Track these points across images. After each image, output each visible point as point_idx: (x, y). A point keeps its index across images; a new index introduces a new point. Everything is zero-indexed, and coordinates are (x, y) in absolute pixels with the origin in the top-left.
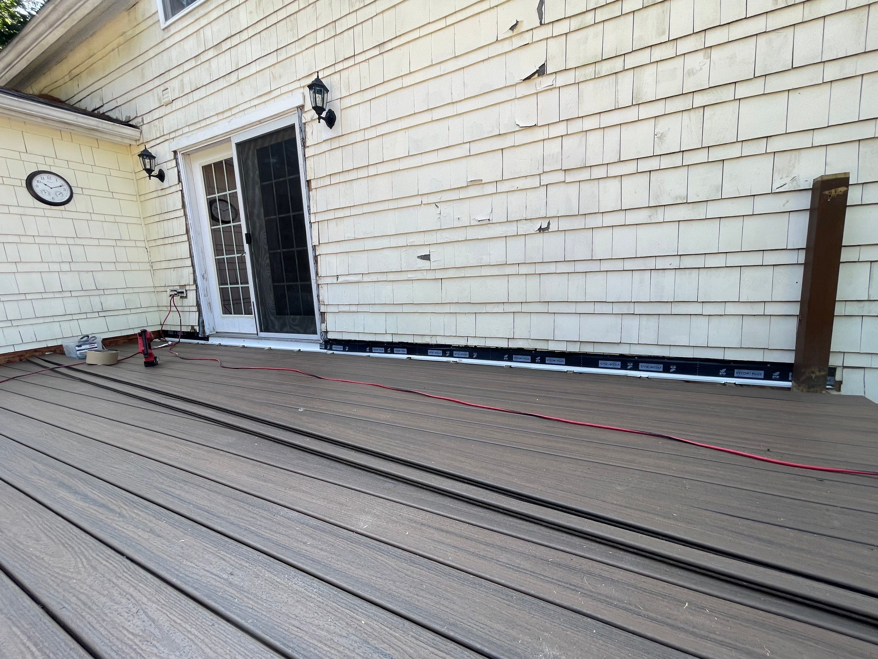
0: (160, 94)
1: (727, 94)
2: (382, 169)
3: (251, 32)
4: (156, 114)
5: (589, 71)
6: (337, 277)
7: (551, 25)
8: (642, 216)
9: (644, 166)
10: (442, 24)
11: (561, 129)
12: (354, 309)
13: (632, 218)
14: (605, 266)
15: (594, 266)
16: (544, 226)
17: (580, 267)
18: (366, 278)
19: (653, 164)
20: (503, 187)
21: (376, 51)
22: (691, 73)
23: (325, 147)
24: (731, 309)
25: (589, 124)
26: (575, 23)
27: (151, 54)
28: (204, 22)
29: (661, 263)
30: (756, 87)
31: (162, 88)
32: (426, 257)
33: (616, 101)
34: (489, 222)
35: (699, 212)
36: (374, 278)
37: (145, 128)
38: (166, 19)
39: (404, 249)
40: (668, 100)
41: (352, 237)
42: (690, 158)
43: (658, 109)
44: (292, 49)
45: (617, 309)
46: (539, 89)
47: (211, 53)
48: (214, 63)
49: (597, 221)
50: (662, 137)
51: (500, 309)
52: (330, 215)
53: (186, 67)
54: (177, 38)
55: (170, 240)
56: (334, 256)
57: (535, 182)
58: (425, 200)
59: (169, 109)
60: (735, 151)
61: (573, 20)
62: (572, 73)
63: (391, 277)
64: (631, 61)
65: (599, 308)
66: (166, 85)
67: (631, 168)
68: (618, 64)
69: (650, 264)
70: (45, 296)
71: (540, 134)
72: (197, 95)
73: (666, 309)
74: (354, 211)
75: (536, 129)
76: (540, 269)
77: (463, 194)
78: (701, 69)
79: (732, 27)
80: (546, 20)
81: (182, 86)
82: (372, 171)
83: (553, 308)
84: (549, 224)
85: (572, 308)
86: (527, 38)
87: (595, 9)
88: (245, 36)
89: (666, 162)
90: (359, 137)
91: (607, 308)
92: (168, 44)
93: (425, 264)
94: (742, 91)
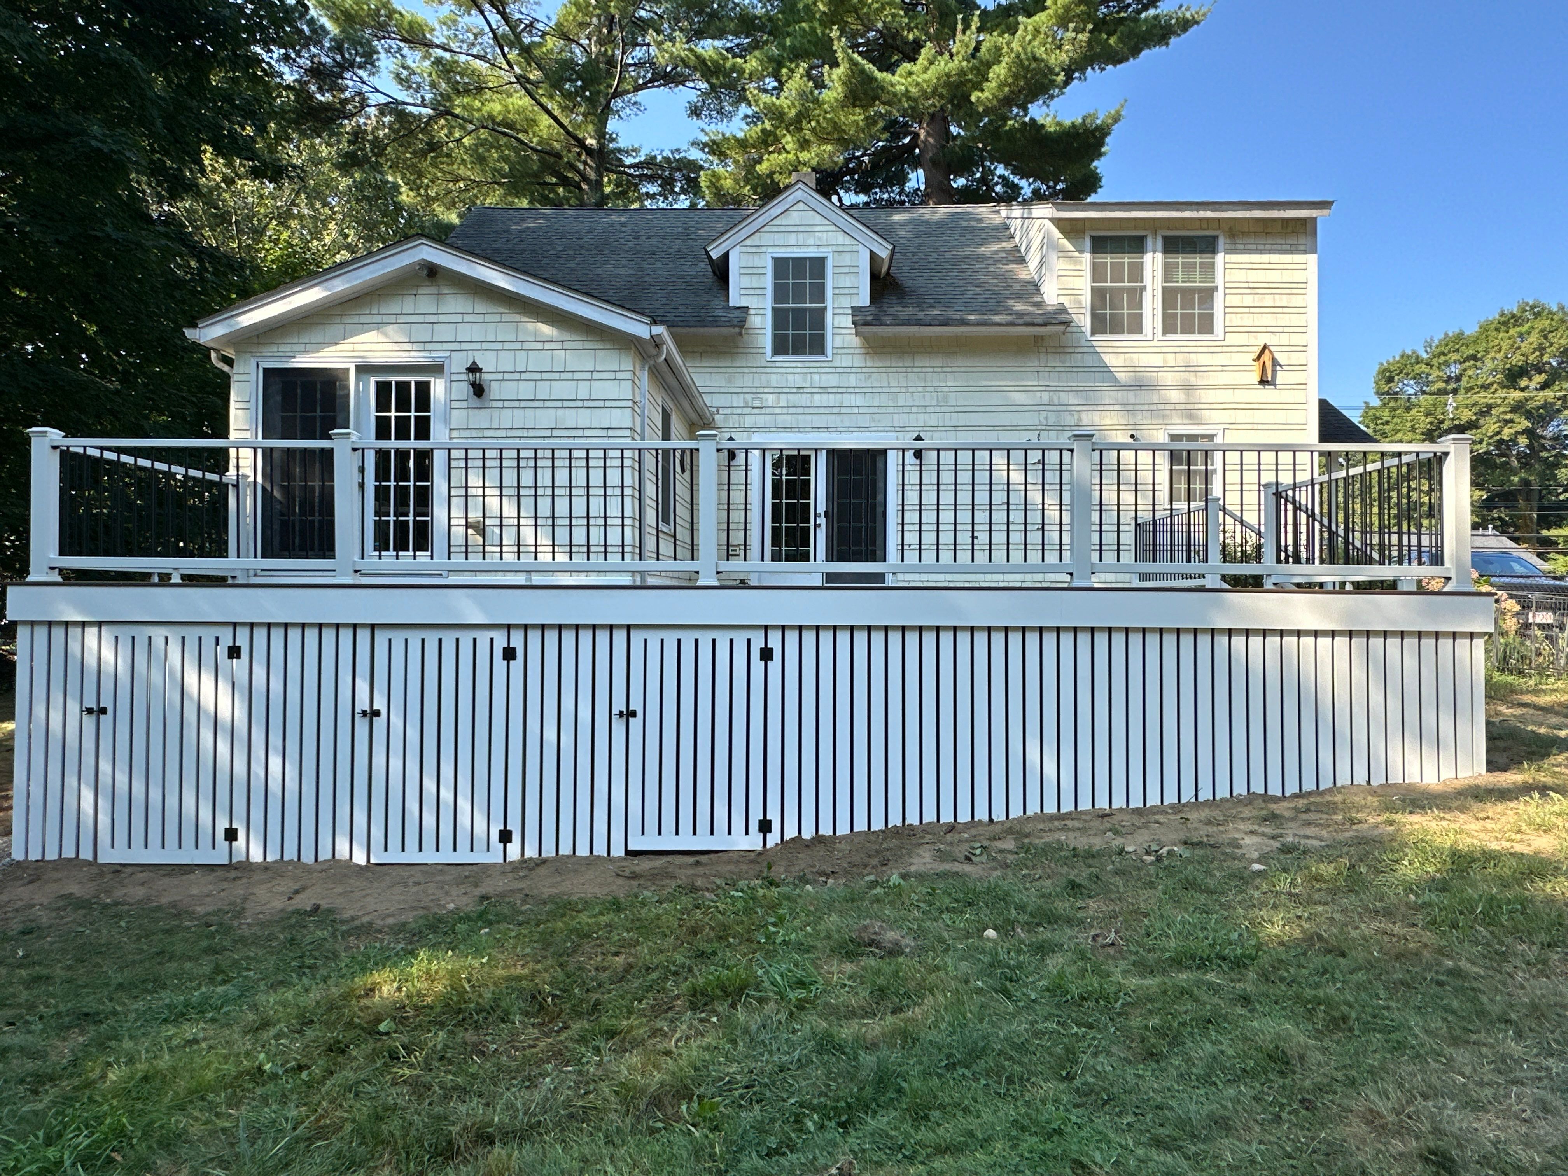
0: (748, 398)
2: (949, 487)
3: (857, 390)
4: (739, 411)
20: (1020, 507)
27: (746, 370)
28: (812, 370)
31: (751, 395)
32: (976, 537)
37: (719, 417)
38: (775, 355)
39: (961, 532)
41: (926, 522)
47: (815, 390)
48: (817, 397)
53: (785, 390)
54: (783, 370)
56: (908, 532)
58: (976, 507)
59: (756, 411)
66: (758, 396)
71: (1038, 487)
72: (793, 410)
81: (777, 401)
88: (852, 390)
92: (769, 370)
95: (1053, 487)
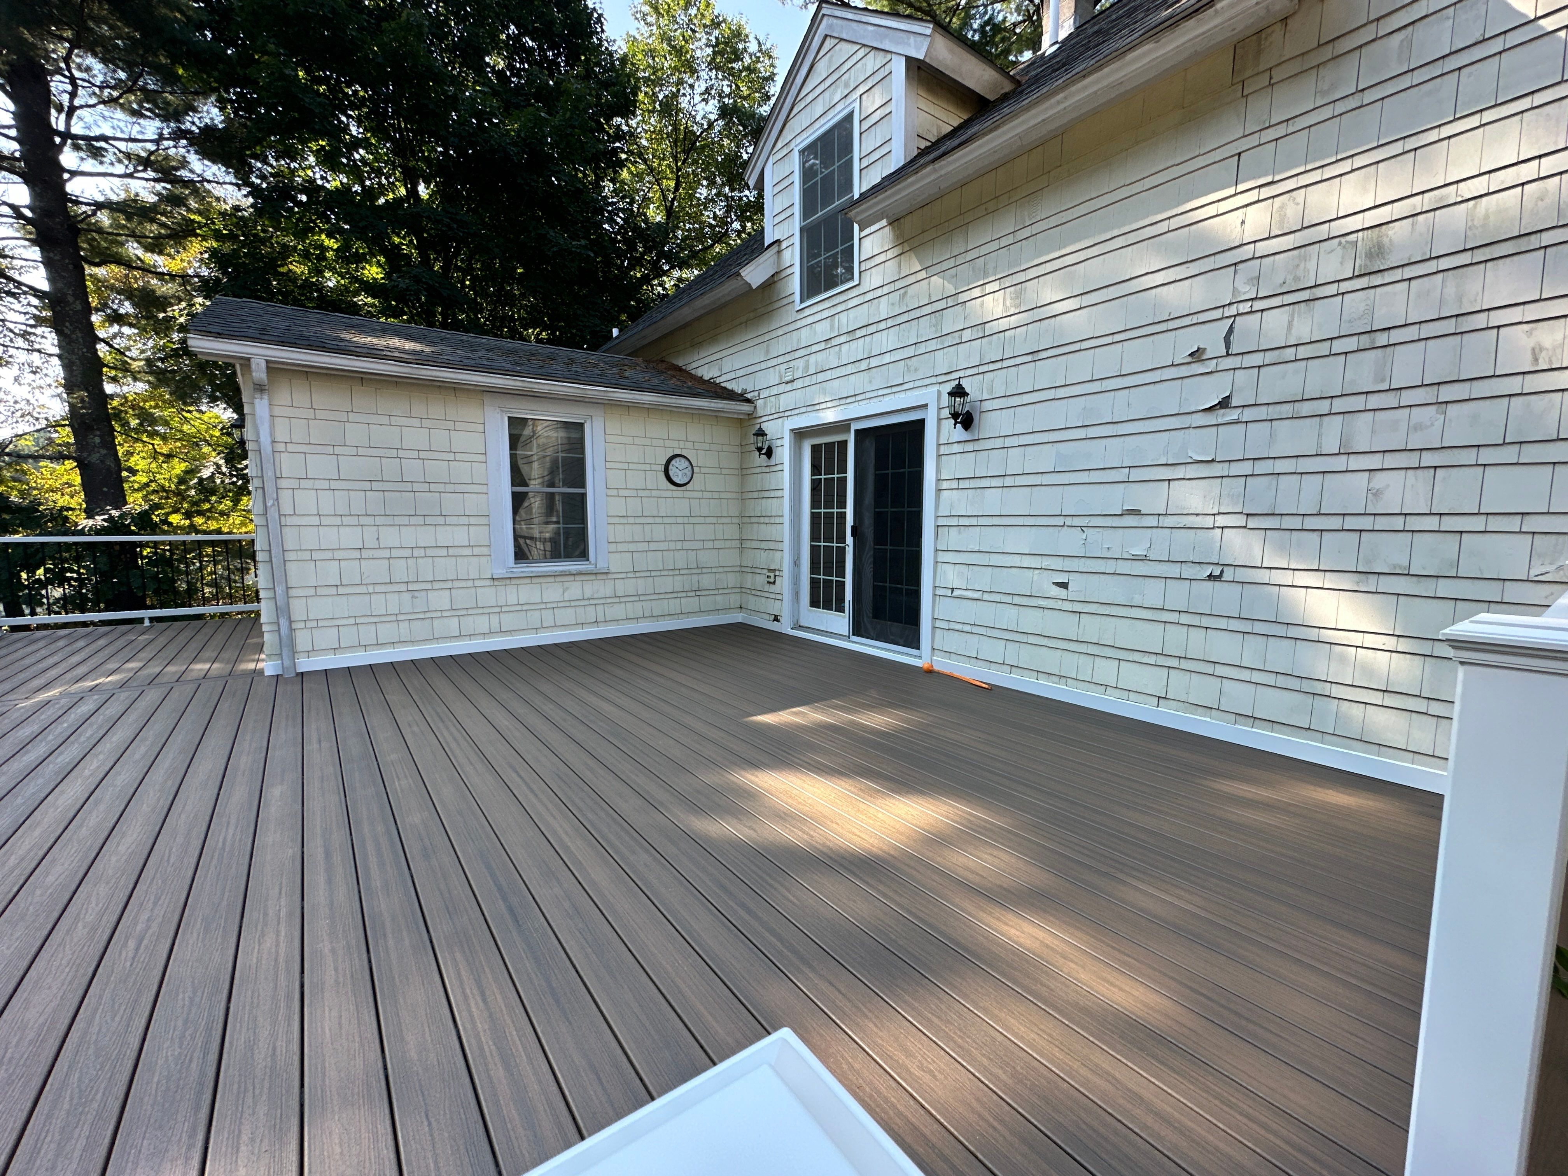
0: (783, 371)
1: (1469, 457)
2: (1020, 481)
4: (774, 391)
5: (1287, 410)
6: (953, 589)
7: (1240, 357)
8: (1348, 581)
9: (1352, 523)
10: (1108, 340)
11: (1246, 468)
12: (967, 628)
13: (1333, 581)
15: (1280, 630)
16: (1217, 572)
17: (1259, 628)
18: (986, 597)
19: (1366, 523)
20: (1167, 522)
21: (1029, 358)
22: (1418, 427)
23: (956, 448)
25: (1281, 466)
26: (1270, 357)
27: (780, 332)
28: (840, 308)
29: (1370, 641)
30: (1509, 454)
31: (785, 366)
32: (1064, 585)
33: (1319, 446)
34: (1145, 559)
35: (1427, 588)
36: (998, 597)
37: (759, 403)
38: (802, 301)
39: (1037, 572)
40: (1387, 454)
41: (976, 549)
42: (1414, 523)
43: (1374, 462)
44: (932, 345)
45: (1307, 687)
46: (1220, 421)
47: (843, 339)
48: (845, 347)
50: (1377, 494)
51: (1152, 660)
52: (954, 522)
53: (815, 348)
54: (810, 320)
55: (767, 520)
56: (952, 566)
57: (1208, 522)
58: (1069, 521)
59: (789, 387)
60: (1478, 524)
61: (1268, 354)
62: (1264, 408)
63: (1017, 600)
64: (1339, 405)
65: (1281, 681)
66: (791, 364)
67: (1336, 523)
68: (1323, 407)
69: (1356, 639)
70: (663, 573)
71: (1219, 470)
72: (821, 377)
73: (1376, 697)
74: (982, 521)
75: (1215, 464)
76: (1206, 622)
77: (1116, 522)
78: (1432, 425)
79: (1475, 383)
80: (1234, 350)
81: (807, 367)
82: (1009, 481)
83: (1220, 670)
84: (1222, 571)
85: (1245, 675)
86: (1211, 366)
87: (1297, 345)
88: (882, 325)
89: (1382, 523)
90: (998, 443)
91: (1292, 683)
92: (799, 324)
93: (1061, 593)
94: (1487, 456)
95: (1261, 467)
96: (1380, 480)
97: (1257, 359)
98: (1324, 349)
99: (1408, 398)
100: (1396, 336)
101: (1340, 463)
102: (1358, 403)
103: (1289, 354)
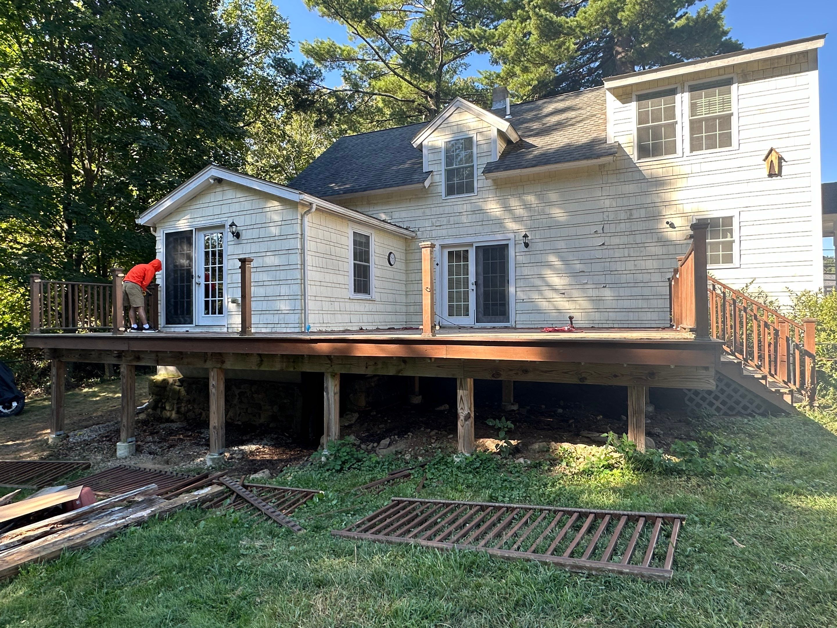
2: (547, 264)
3: (492, 211)
5: (617, 246)
6: (523, 300)
7: (606, 234)
8: (632, 285)
9: (632, 272)
11: (609, 260)
12: (530, 312)
13: (629, 285)
14: (623, 298)
15: (620, 298)
16: (605, 286)
17: (616, 298)
18: (537, 300)
19: (634, 272)
20: (591, 274)
23: (523, 253)
24: (656, 310)
25: (617, 259)
26: (612, 234)
27: (432, 206)
29: (638, 297)
32: (564, 294)
33: (624, 255)
34: (587, 284)
35: (646, 285)
36: (541, 300)
37: (419, 233)
39: (555, 290)
40: (636, 257)
42: (643, 271)
45: (627, 310)
48: (469, 216)
49: (620, 285)
50: (636, 265)
51: (591, 311)
52: (523, 277)
53: (452, 215)
54: (451, 204)
56: (523, 292)
57: (602, 273)
58: (564, 275)
59: (438, 228)
60: (653, 271)
62: (612, 246)
63: (548, 300)
64: (627, 246)
65: (622, 310)
67: (628, 272)
68: (624, 246)
69: (635, 298)
70: (387, 303)
71: (603, 260)
72: (457, 226)
73: (640, 310)
74: (533, 277)
76: (603, 298)
77: (578, 274)
80: (604, 232)
81: (448, 221)
82: (543, 264)
83: (608, 310)
85: (613, 310)
86: (599, 235)
87: (617, 232)
88: (488, 211)
89: (637, 272)
90: (539, 252)
91: (624, 310)
92: (444, 205)
93: (563, 296)
94: (653, 257)
95: (613, 260)
96: (636, 262)
97: (610, 235)
98: (623, 234)
99: (640, 245)
100: (636, 232)
101: (628, 259)
102: (630, 246)
103: (616, 234)
